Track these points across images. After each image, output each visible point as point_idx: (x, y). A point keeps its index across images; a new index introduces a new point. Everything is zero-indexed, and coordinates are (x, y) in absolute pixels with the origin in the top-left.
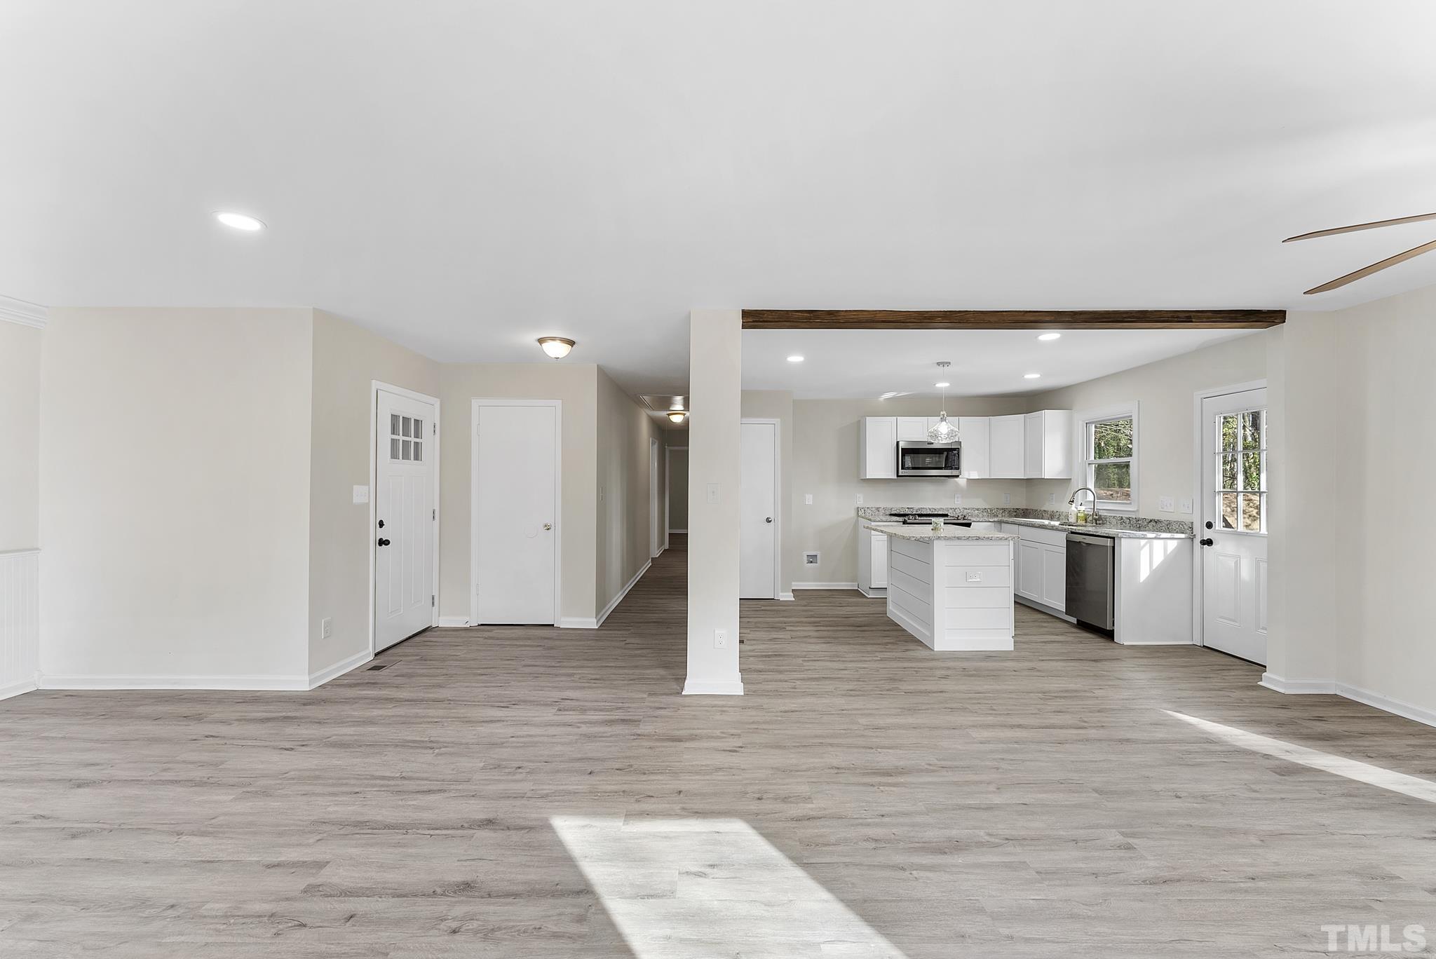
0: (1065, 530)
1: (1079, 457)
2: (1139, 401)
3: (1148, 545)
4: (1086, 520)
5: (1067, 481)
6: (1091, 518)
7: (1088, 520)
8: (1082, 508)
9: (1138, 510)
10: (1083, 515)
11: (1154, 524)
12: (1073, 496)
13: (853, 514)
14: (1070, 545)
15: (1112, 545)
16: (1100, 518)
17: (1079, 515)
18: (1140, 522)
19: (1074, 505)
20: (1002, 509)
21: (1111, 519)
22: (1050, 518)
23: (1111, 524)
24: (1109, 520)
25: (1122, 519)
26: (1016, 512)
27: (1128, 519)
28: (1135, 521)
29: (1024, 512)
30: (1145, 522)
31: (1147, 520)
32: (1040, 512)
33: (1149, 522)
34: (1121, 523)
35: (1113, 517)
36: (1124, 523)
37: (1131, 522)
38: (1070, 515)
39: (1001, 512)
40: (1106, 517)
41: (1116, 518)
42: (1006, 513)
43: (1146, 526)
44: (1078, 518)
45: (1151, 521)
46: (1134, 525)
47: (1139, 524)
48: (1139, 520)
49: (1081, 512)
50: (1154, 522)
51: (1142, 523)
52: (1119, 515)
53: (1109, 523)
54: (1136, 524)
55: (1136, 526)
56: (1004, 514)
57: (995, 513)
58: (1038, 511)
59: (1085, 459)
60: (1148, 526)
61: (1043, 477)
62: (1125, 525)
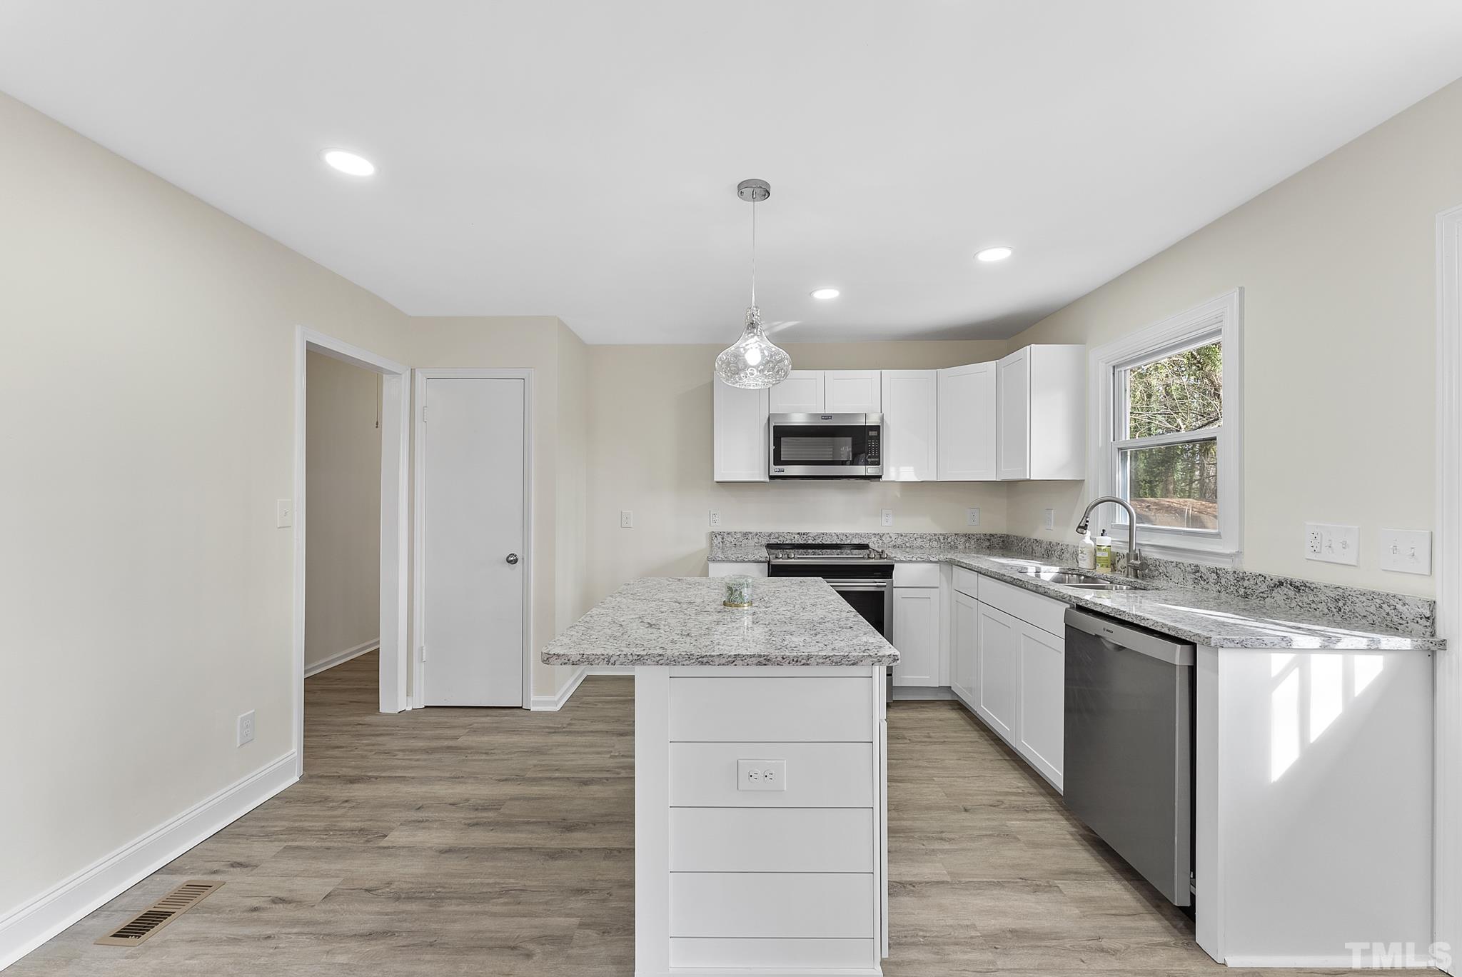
0: (1062, 599)
1: (1098, 438)
2: (1242, 290)
3: (1296, 671)
4: (1113, 564)
5: (1078, 483)
6: (1123, 562)
7: (1119, 566)
8: (1106, 541)
9: (1239, 553)
10: (1106, 555)
11: (1291, 593)
12: (1086, 515)
13: (703, 544)
14: (1075, 638)
15: (1188, 663)
16: (1144, 565)
17: (1099, 555)
18: (1246, 583)
19: (1088, 533)
20: (965, 535)
21: (1171, 568)
22: (1045, 556)
23: (1169, 580)
24: (1165, 571)
25: (1198, 571)
26: (989, 540)
27: (1213, 572)
28: (1231, 578)
29: (1003, 541)
30: (1260, 584)
31: (1269, 580)
32: (1029, 543)
33: (1275, 587)
34: (1196, 581)
35: (1174, 564)
36: (1202, 582)
37: (1223, 581)
38: (1082, 552)
39: (963, 540)
40: (1158, 563)
41: (1182, 568)
42: (973, 542)
43: (1265, 596)
44: (1096, 561)
45: (1281, 584)
46: (1232, 590)
47: (1245, 588)
48: (1243, 579)
49: (1103, 548)
50: (1289, 589)
51: (1254, 587)
52: (1188, 560)
53: (1167, 576)
54: (1236, 586)
55: (1237, 591)
56: (967, 545)
57: (952, 543)
58: (1026, 540)
59: (1112, 440)
60: (1270, 596)
61: (1028, 477)
62: (1206, 587)
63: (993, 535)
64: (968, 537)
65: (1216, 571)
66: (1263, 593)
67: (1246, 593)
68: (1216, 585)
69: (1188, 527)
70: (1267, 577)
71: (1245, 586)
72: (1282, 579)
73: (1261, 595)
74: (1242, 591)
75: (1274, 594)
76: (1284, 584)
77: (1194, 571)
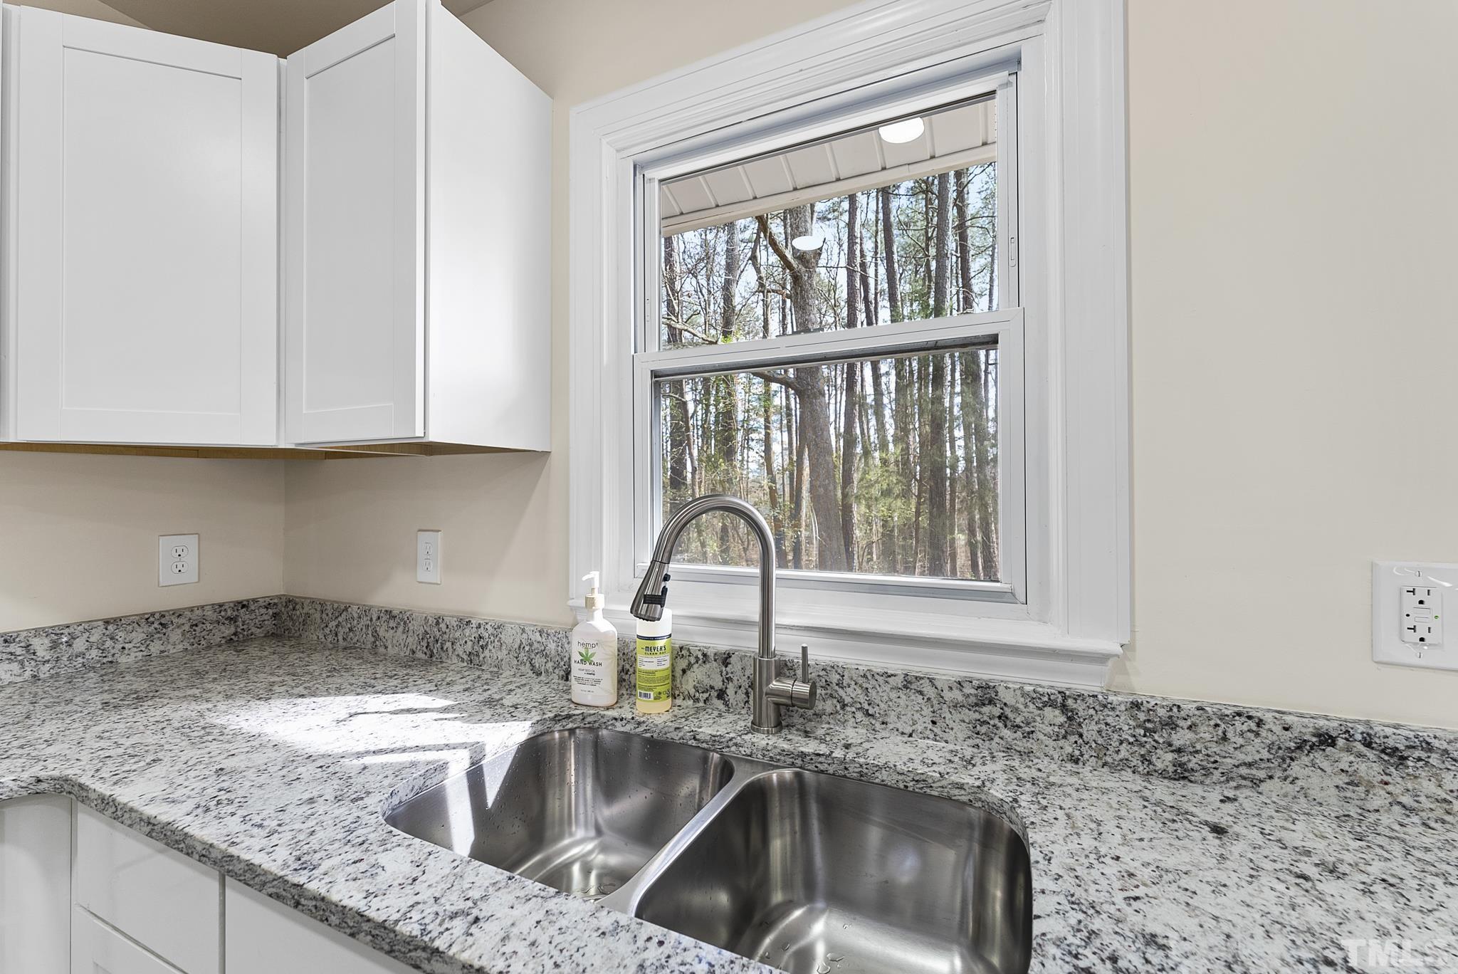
17: (644, 664)
20: (148, 618)
21: (881, 694)
22: (420, 655)
23: (878, 726)
24: (862, 698)
25: (991, 702)
26: (232, 620)
27: (1051, 703)
28: (1125, 723)
29: (275, 615)
30: (1240, 741)
31: (1278, 729)
32: (365, 621)
33: (1299, 748)
34: (983, 729)
35: (898, 681)
36: (1006, 733)
37: (1090, 730)
38: (585, 659)
39: (138, 636)
40: (835, 678)
41: (929, 691)
42: (175, 635)
43: (1261, 774)
44: (626, 678)
45: (1326, 740)
46: (1123, 754)
47: (1179, 751)
48: (1171, 724)
49: (660, 643)
50: (1360, 755)
51: (1215, 748)
52: (947, 669)
53: (867, 714)
54: (1142, 745)
55: (1144, 759)
56: (155, 648)
57: (94, 653)
58: (354, 611)
59: (633, 352)
60: (1279, 774)
61: (419, 433)
62: (1022, 745)
63: (243, 605)
64: (158, 622)
65: (1062, 702)
66: (1250, 765)
67: (1181, 765)
68: (1062, 742)
69: (893, 570)
70: (1268, 717)
71: (1177, 744)
72: (1331, 727)
73: (1244, 771)
74: (1165, 760)
75: (1296, 769)
76: (1341, 742)
77: (972, 700)
